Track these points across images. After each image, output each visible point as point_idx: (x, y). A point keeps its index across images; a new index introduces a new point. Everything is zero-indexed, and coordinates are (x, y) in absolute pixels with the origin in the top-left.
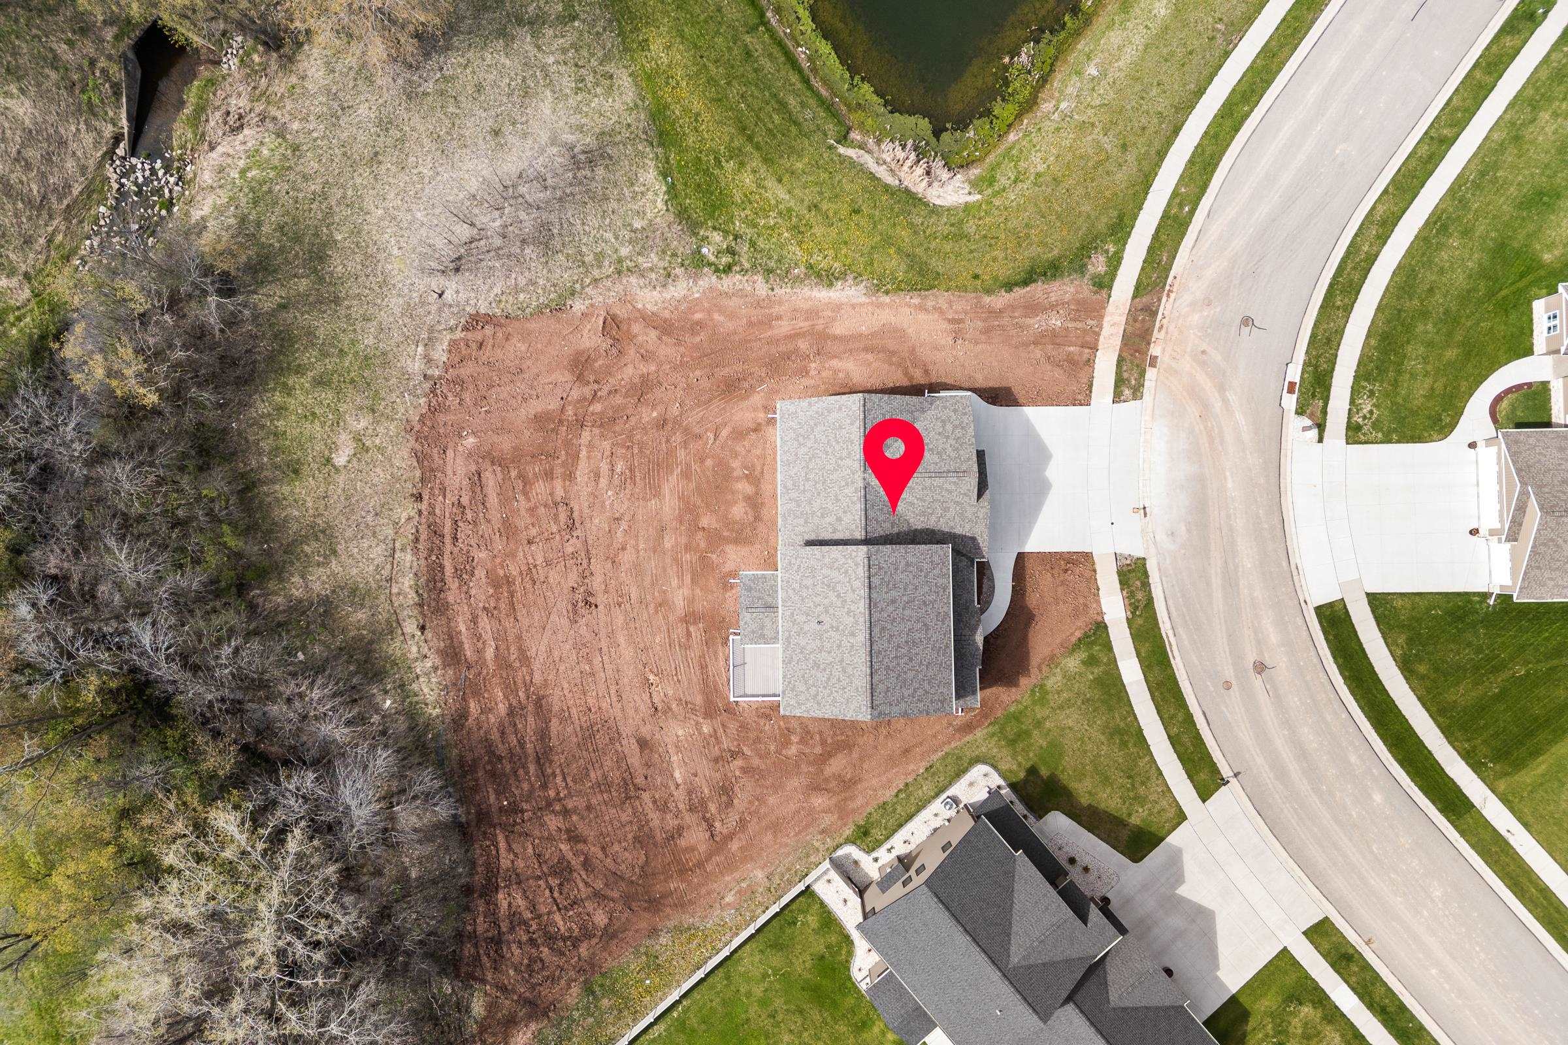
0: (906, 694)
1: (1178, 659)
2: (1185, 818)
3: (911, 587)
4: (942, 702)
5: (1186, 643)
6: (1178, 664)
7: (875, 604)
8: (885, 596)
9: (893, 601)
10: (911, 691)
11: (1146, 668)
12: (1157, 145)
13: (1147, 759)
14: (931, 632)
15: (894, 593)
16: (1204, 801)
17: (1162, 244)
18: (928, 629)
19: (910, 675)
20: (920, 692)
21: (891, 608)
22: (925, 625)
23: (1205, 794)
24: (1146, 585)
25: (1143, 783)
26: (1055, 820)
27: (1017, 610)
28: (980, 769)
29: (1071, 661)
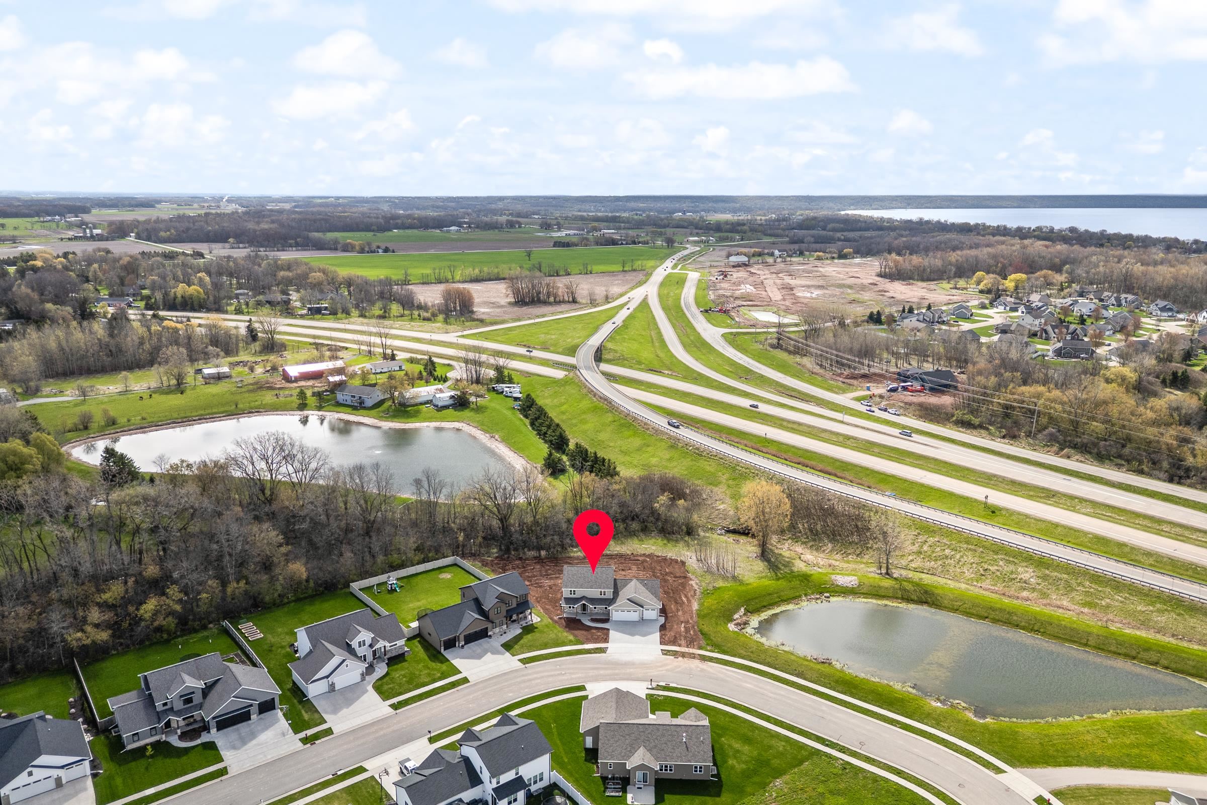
0: (570, 576)
2: (513, 656)
3: (601, 578)
4: (566, 586)
6: (568, 658)
8: (599, 571)
9: (597, 573)
11: (566, 651)
13: (536, 650)
14: (586, 584)
15: (600, 574)
16: (518, 660)
18: (588, 582)
19: (575, 577)
20: (570, 579)
22: (590, 582)
23: (520, 661)
24: (596, 653)
25: (527, 648)
26: (519, 631)
27: (589, 628)
28: (539, 619)
29: (571, 637)
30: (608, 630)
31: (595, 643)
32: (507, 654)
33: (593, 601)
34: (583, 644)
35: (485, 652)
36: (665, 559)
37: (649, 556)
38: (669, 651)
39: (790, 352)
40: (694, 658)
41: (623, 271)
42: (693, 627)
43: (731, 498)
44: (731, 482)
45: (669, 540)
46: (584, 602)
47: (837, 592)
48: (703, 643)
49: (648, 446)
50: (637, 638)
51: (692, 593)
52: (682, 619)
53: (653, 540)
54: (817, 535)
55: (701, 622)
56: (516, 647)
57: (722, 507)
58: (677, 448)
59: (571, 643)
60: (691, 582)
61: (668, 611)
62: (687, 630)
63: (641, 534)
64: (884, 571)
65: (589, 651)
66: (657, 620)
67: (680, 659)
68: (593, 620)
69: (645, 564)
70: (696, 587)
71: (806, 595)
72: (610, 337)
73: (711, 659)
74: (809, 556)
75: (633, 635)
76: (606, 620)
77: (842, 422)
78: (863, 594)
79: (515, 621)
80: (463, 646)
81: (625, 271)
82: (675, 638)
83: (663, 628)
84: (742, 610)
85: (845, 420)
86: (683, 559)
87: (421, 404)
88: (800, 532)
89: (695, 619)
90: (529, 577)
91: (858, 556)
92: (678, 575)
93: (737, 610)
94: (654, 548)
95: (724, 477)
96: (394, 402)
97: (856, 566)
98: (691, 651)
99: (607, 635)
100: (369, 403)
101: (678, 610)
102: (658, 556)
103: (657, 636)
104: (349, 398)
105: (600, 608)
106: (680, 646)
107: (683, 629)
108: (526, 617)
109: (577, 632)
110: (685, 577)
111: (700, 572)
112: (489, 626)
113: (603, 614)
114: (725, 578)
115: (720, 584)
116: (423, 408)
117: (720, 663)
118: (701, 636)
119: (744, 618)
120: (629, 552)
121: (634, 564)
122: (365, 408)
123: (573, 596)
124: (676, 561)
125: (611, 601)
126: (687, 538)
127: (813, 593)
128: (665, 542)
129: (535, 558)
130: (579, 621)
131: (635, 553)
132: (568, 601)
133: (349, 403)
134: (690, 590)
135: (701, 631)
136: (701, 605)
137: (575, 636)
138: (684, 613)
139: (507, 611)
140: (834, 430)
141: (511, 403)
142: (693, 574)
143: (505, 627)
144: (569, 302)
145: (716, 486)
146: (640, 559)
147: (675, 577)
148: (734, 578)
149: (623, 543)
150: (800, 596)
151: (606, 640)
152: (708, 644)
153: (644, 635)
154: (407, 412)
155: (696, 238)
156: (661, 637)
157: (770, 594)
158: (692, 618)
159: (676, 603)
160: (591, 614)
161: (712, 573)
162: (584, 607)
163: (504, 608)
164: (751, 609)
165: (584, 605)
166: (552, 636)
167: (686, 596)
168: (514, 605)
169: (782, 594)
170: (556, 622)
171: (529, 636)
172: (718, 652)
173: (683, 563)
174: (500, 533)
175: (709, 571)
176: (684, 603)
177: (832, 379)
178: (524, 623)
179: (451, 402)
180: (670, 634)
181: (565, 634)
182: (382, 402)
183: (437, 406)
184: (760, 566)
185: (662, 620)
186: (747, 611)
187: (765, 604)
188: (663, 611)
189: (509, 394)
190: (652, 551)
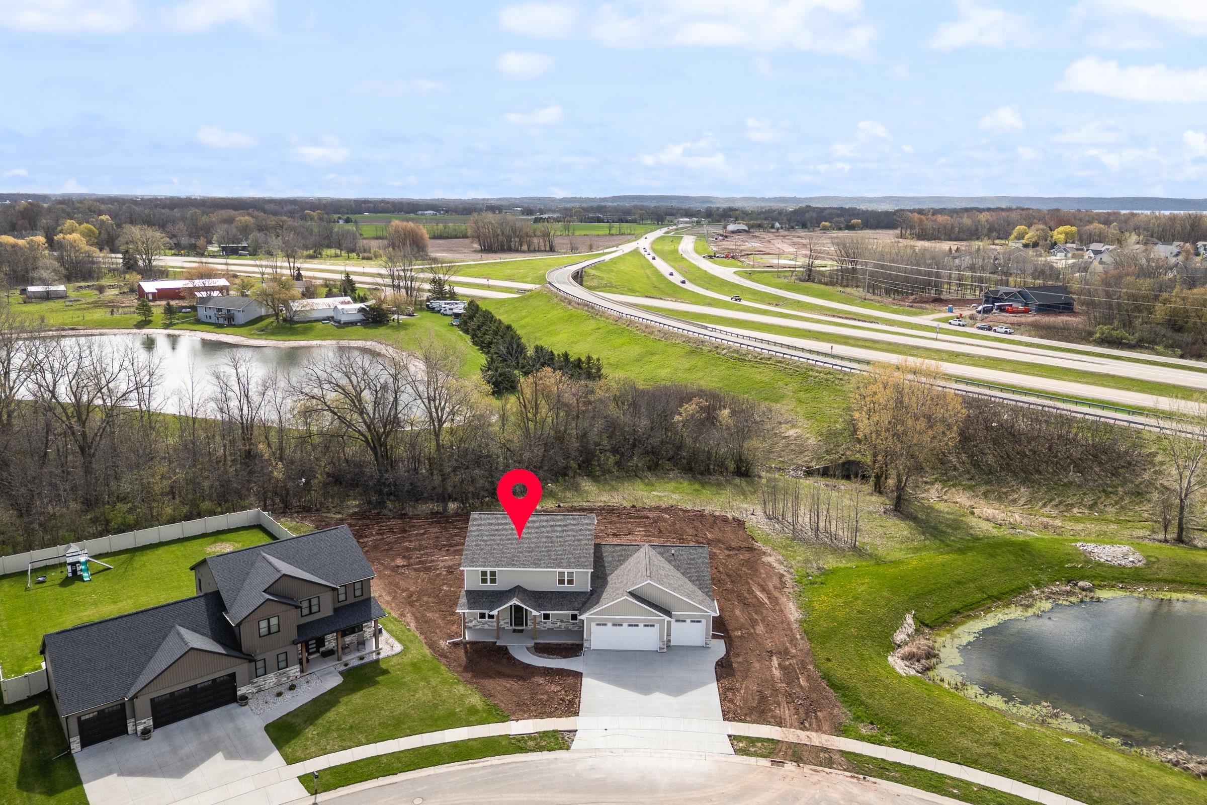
0: (484, 536)
1: (459, 768)
2: (289, 763)
3: (562, 541)
4: (471, 560)
5: (474, 774)
6: (455, 767)
7: (553, 518)
8: (558, 524)
9: (553, 529)
10: (485, 539)
11: (454, 745)
12: (1013, 768)
13: (364, 741)
14: (527, 554)
15: (559, 530)
16: (299, 777)
17: (906, 773)
18: (529, 552)
19: (498, 539)
20: (483, 544)
21: (549, 528)
22: (533, 550)
23: (305, 779)
24: (541, 749)
25: (340, 736)
26: (335, 681)
27: (530, 671)
28: (398, 648)
29: (476, 700)
30: (578, 675)
31: (541, 715)
32: (276, 757)
33: (540, 598)
34: (504, 719)
35: (207, 753)
36: (700, 516)
37: (669, 510)
38: (752, 741)
39: (826, 284)
40: (829, 763)
41: (610, 234)
42: (803, 665)
43: (808, 418)
44: (802, 395)
45: (703, 484)
46: (515, 601)
47: (1104, 579)
48: (843, 714)
49: (653, 354)
50: (658, 699)
51: (775, 581)
52: (769, 645)
53: (673, 484)
54: (990, 472)
55: (822, 655)
56: (311, 732)
57: (792, 432)
58: (701, 353)
59: (471, 717)
60: (766, 559)
61: (731, 625)
62: (789, 674)
63: (649, 474)
64: (1172, 535)
65: (519, 745)
66: (705, 647)
67: (790, 766)
68: (542, 650)
69: (661, 524)
70: (781, 569)
71: (1038, 585)
72: (594, 266)
73: (883, 770)
74: (987, 509)
75: (645, 689)
76: (574, 649)
77: (936, 339)
78: (1166, 581)
79: (330, 653)
80: (146, 733)
81: (613, 235)
82: (763, 698)
83: (724, 669)
84: (909, 619)
85: (938, 338)
86: (737, 515)
87: (318, 321)
88: (955, 469)
89: (804, 645)
90: (408, 549)
91: (1091, 508)
92: (734, 545)
93: (897, 622)
94: (676, 496)
95: (790, 387)
96: (277, 319)
97: (1104, 528)
98: (817, 739)
99: (576, 691)
100: (240, 318)
101: (754, 623)
102: (686, 511)
103: (710, 693)
104: (211, 313)
105: (560, 615)
106: (780, 723)
107: (777, 673)
108: (362, 643)
109: (492, 684)
110: (751, 549)
111: (778, 539)
112: (241, 669)
113: (567, 632)
114: (836, 551)
115: (830, 562)
116: (319, 325)
117: (916, 784)
118: (831, 693)
119: (922, 642)
120: (625, 504)
121: (638, 525)
122: (234, 326)
123: (489, 586)
124: (725, 520)
125: (588, 599)
126: (737, 481)
127: (1053, 581)
128: (697, 486)
129: (434, 514)
130: (504, 651)
131: (639, 505)
132: (477, 598)
133: (214, 320)
134: (769, 576)
135: (826, 677)
136: (807, 608)
137: (487, 694)
138: (770, 628)
139: (301, 628)
140: (928, 346)
141: (449, 320)
142: (766, 542)
143: (294, 670)
144: (545, 251)
145: (776, 401)
146: (650, 515)
147: (730, 548)
148: (857, 551)
149: (614, 489)
150: (1026, 588)
151: (571, 708)
152: (857, 718)
153: (678, 690)
154: (294, 329)
155: (688, 220)
156: (723, 698)
157: (959, 583)
158: (793, 640)
159: (745, 604)
160: (535, 633)
161: (805, 541)
162: (518, 615)
163: (292, 619)
164: (928, 618)
165: (518, 609)
166: (423, 695)
167: (763, 589)
168: (327, 610)
169: (986, 582)
170: (443, 655)
171: (357, 699)
172: (895, 744)
173: (740, 523)
174: (371, 469)
175: (796, 537)
176: (762, 604)
177: (894, 304)
178: (353, 660)
179: (360, 317)
180: (748, 687)
181: (461, 689)
182: (260, 319)
183: (339, 322)
184: (901, 528)
185: (719, 648)
186: (922, 624)
187: (956, 605)
188: (720, 627)
189: (449, 312)
190: (671, 502)
